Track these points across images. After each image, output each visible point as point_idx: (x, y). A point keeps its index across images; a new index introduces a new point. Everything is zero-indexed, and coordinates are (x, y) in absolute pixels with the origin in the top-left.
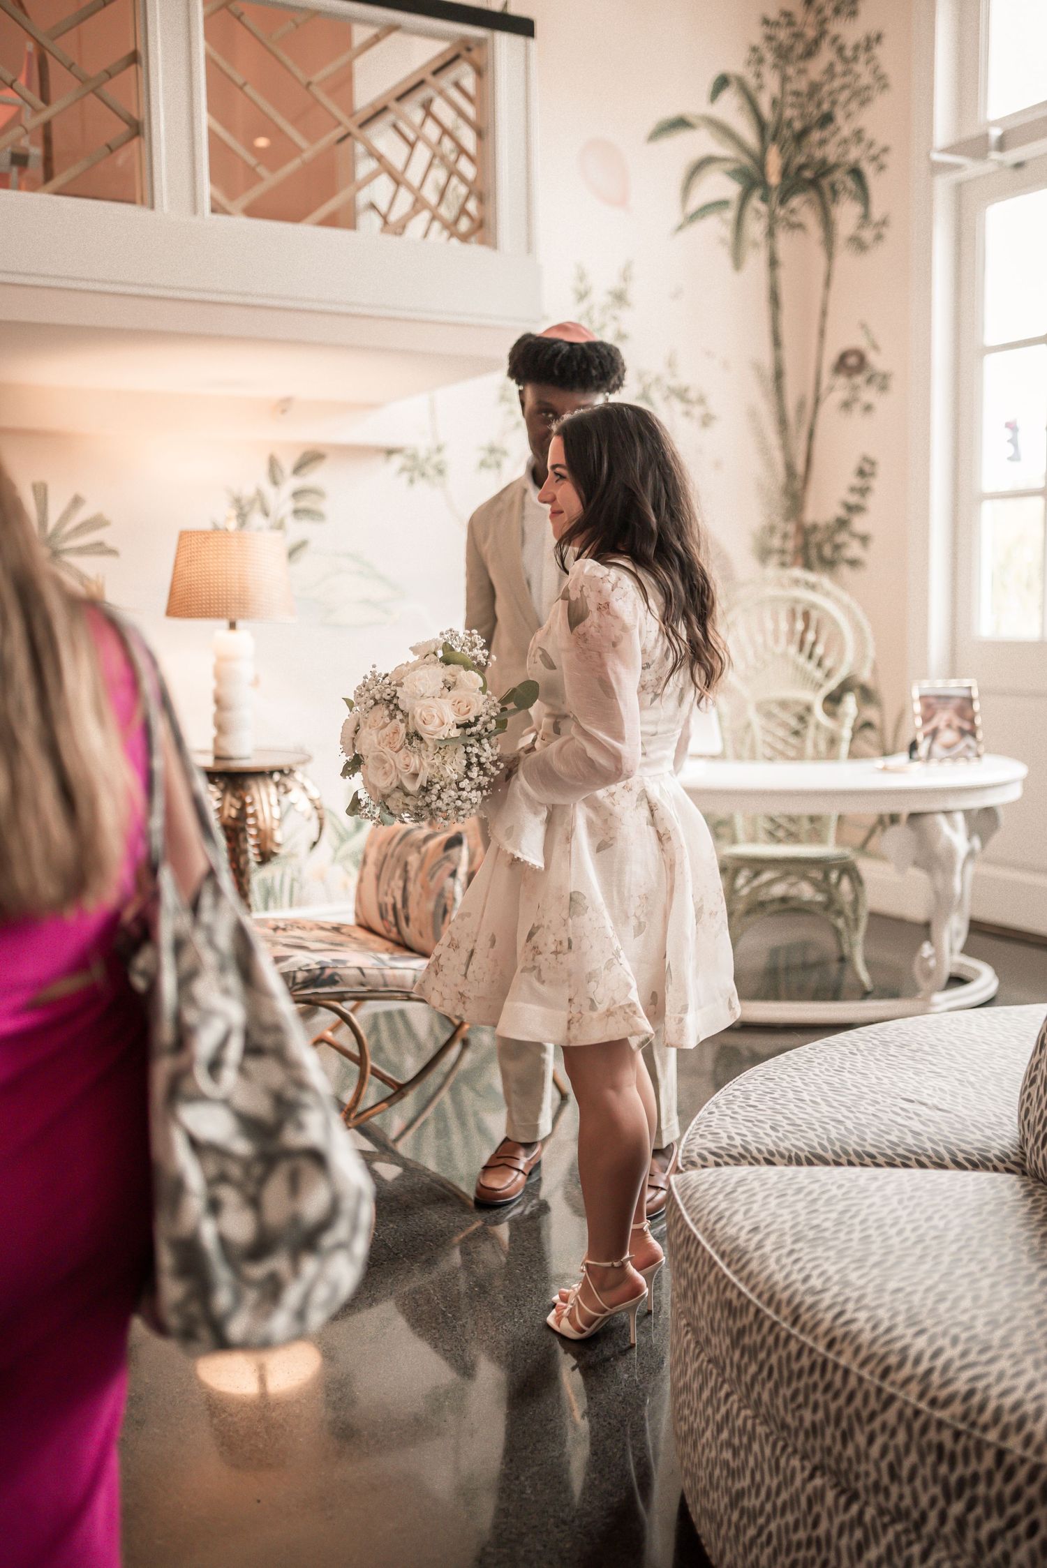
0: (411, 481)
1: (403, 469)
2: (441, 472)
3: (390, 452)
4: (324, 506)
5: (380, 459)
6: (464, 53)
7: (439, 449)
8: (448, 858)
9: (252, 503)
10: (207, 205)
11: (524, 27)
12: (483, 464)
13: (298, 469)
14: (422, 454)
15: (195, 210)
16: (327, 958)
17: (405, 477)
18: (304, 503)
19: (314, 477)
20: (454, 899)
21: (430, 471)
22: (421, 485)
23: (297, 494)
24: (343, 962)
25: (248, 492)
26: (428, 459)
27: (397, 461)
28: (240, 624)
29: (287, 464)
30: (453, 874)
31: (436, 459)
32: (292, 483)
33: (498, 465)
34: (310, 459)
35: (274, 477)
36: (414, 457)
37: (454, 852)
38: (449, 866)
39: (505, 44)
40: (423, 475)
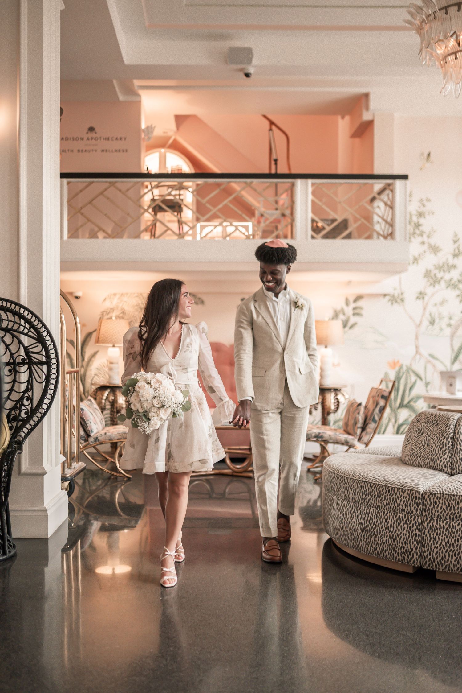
0: (392, 304)
1: (389, 300)
2: (402, 300)
3: (385, 295)
4: (363, 312)
5: (382, 298)
6: (387, 187)
7: (402, 294)
8: (357, 409)
9: (340, 312)
10: (310, 237)
11: (405, 177)
12: (418, 298)
13: (355, 301)
14: (396, 295)
15: (306, 238)
16: (321, 431)
17: (390, 303)
18: (357, 311)
19: (360, 303)
20: (359, 420)
21: (399, 300)
22: (396, 306)
23: (354, 309)
24: (325, 433)
25: (339, 308)
26: (398, 297)
27: (387, 298)
28: (328, 347)
29: (351, 300)
30: (359, 413)
31: (401, 297)
32: (352, 305)
33: (423, 298)
34: (359, 298)
35: (347, 303)
36: (393, 296)
37: (359, 407)
38: (357, 411)
39: (398, 183)
40: (396, 302)
